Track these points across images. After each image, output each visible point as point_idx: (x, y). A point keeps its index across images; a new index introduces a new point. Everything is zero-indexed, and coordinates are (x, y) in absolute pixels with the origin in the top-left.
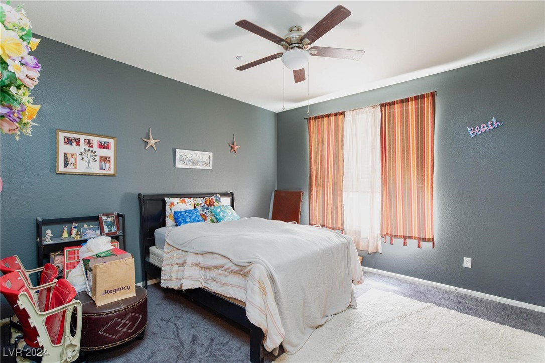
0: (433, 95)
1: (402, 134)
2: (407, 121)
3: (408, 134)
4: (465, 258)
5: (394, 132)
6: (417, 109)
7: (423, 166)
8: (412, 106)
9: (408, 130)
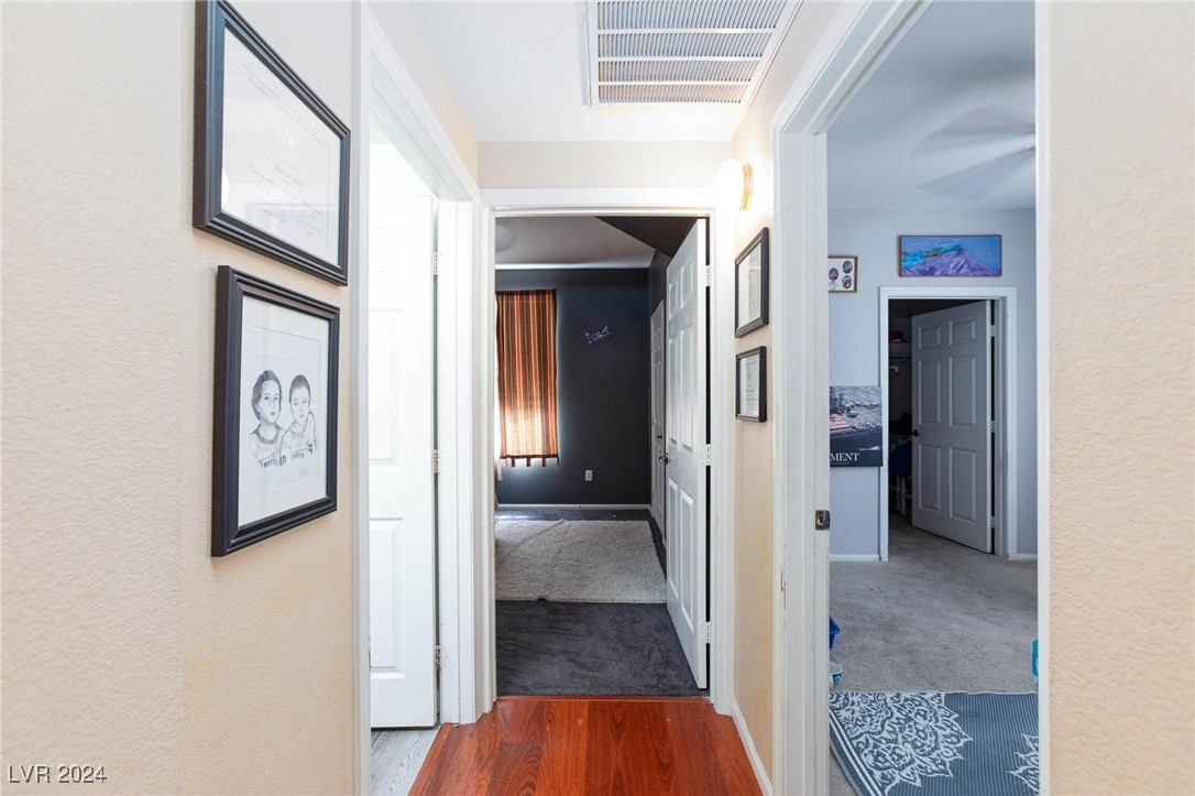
0: (554, 292)
1: (523, 332)
2: (528, 318)
3: (529, 333)
4: (587, 472)
5: (513, 328)
6: (538, 304)
7: (546, 373)
8: (532, 301)
9: (529, 329)
